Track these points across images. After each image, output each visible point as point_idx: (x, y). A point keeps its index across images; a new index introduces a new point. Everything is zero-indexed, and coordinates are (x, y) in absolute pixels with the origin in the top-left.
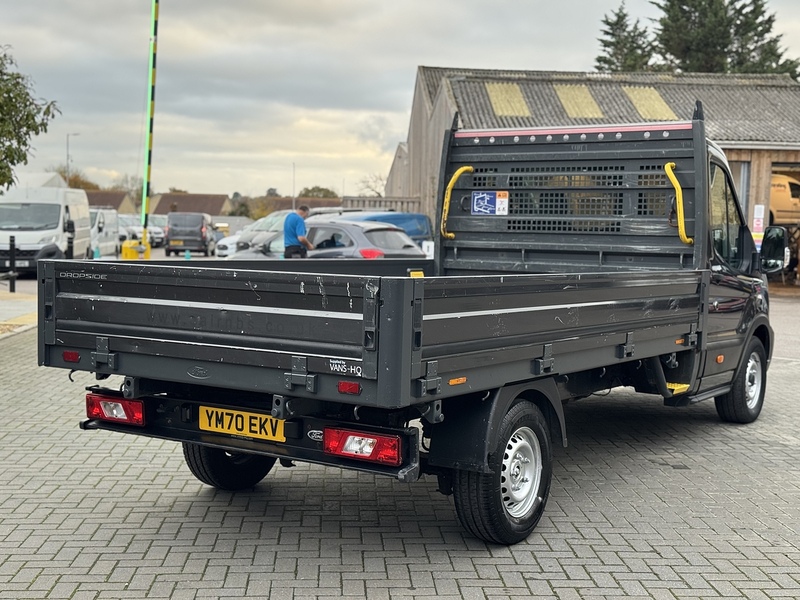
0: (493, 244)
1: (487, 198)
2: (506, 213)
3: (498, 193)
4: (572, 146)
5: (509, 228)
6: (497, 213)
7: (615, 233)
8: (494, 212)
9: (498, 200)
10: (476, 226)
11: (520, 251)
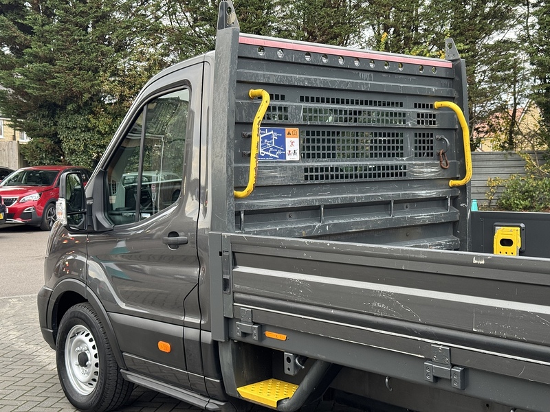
0: (289, 201)
1: (275, 136)
2: (297, 158)
3: (287, 129)
4: (360, 73)
5: (306, 178)
6: (288, 158)
7: (403, 178)
8: (283, 156)
9: (288, 140)
10: (268, 178)
11: (319, 207)
